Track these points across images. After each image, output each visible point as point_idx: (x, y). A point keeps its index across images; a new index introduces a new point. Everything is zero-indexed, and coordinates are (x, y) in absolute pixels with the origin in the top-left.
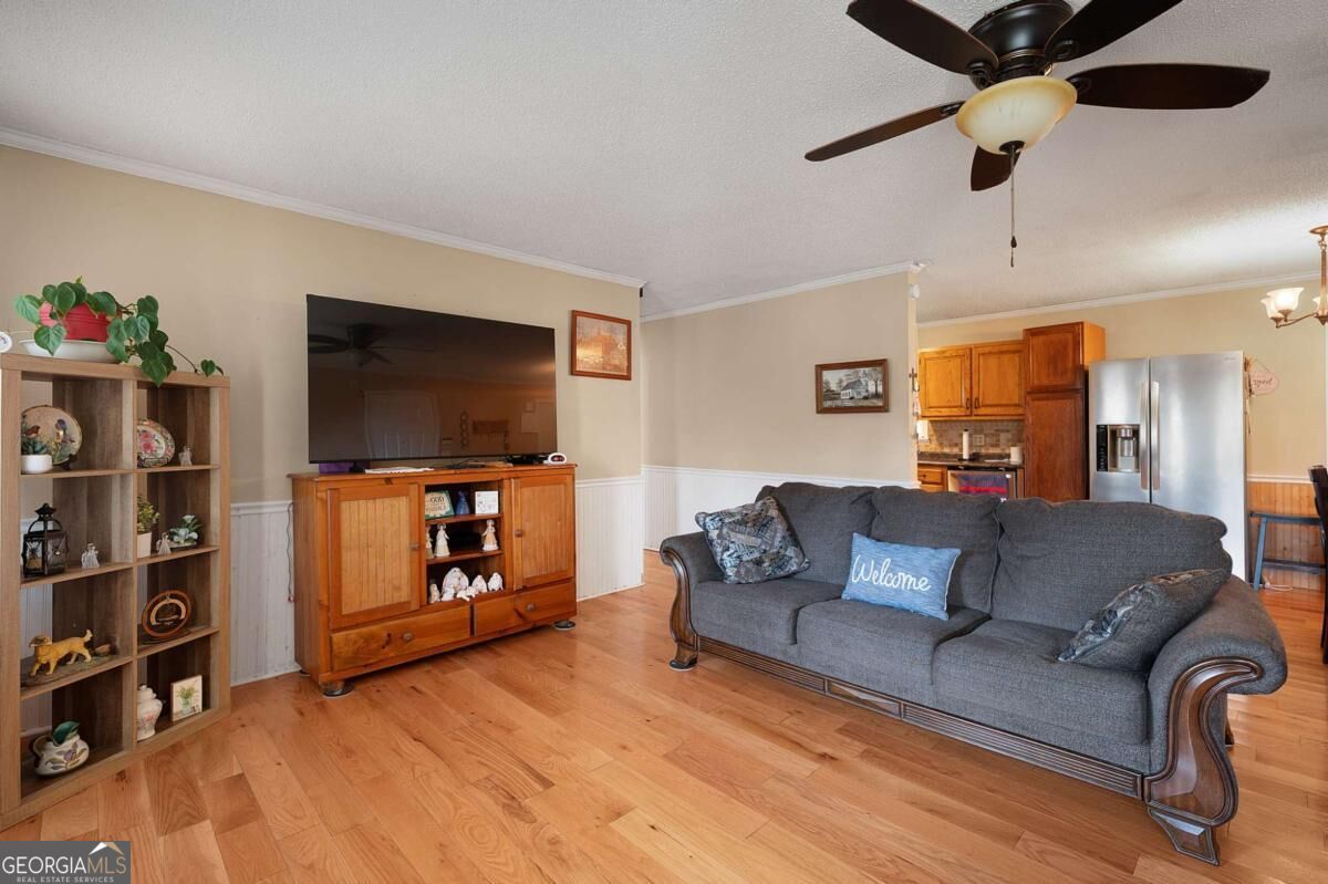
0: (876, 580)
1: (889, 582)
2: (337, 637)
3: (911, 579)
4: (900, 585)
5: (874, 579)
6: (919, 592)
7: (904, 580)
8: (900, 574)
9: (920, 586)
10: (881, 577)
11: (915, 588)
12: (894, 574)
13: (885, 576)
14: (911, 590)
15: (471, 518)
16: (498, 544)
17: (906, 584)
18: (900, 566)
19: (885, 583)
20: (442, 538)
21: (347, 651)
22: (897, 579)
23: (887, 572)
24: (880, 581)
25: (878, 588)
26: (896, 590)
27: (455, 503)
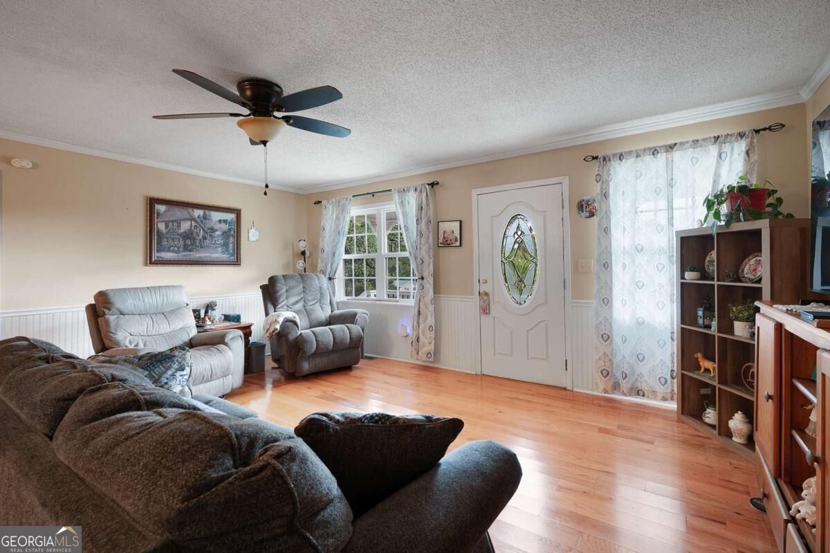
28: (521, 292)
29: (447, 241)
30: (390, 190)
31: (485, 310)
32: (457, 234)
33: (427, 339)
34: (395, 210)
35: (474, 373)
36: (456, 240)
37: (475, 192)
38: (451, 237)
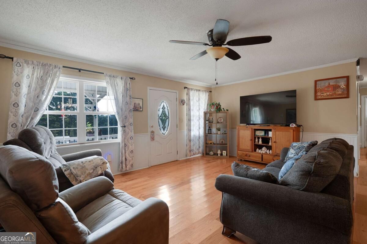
2: (239, 151)
15: (268, 137)
16: (272, 143)
20: (260, 140)
21: (240, 154)
27: (265, 133)
28: (164, 130)
29: (136, 108)
30: (103, 73)
31: (153, 139)
32: (141, 105)
33: (131, 157)
34: (106, 86)
35: (148, 167)
36: (141, 108)
37: (149, 88)
38: (138, 106)
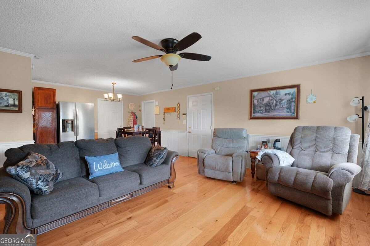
0: (105, 167)
1: (109, 166)
3: (115, 163)
4: (112, 166)
5: (104, 167)
6: (117, 166)
7: (113, 164)
8: (111, 163)
9: (117, 164)
10: (106, 166)
11: (116, 165)
12: (110, 164)
13: (107, 165)
14: (116, 166)
17: (114, 165)
18: (110, 161)
19: (108, 167)
22: (111, 165)
23: (107, 164)
24: (106, 167)
25: (107, 169)
26: (112, 168)
